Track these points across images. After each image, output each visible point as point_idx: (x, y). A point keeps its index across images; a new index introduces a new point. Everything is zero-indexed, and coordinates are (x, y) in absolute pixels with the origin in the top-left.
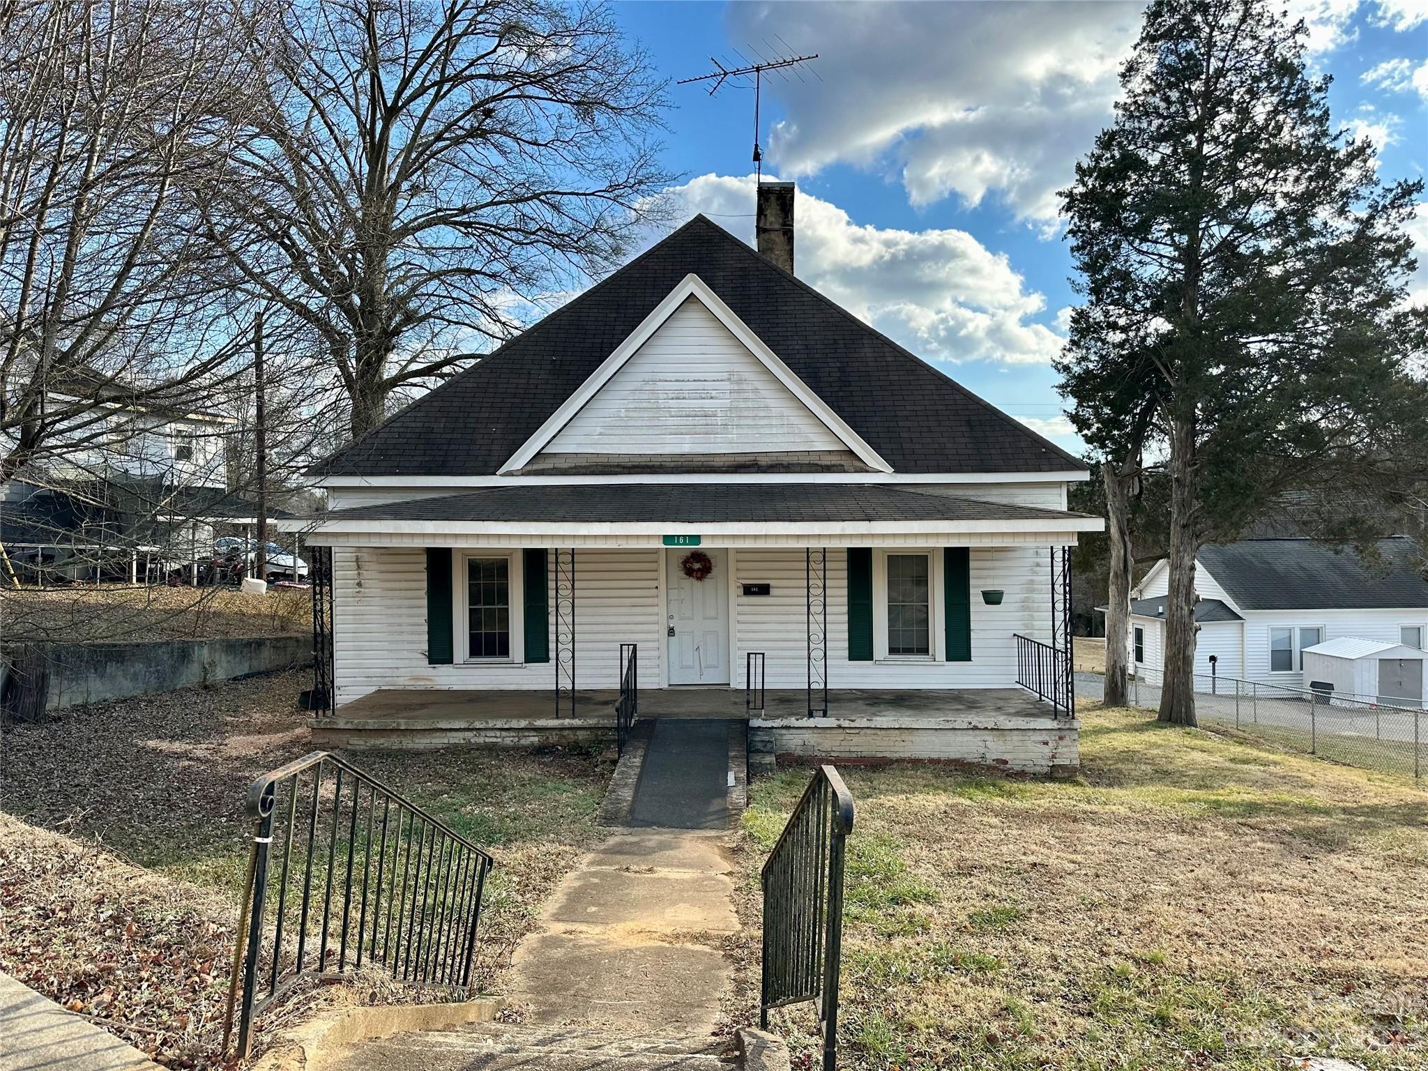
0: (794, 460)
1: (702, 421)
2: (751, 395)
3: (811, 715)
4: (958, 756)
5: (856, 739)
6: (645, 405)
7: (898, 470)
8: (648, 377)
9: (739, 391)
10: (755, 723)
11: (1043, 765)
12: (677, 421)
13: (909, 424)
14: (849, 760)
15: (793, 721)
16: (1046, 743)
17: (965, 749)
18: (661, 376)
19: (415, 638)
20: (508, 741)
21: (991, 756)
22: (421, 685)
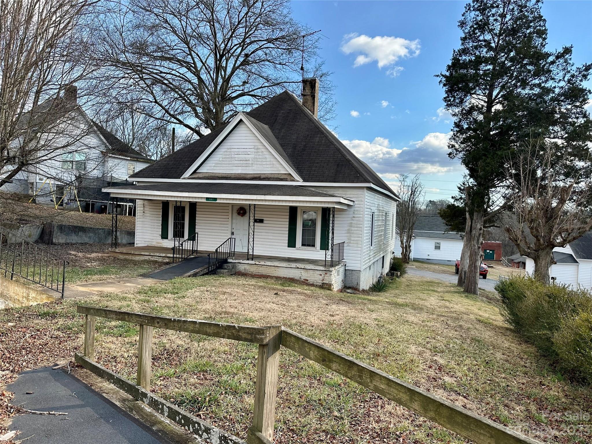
0: (272, 176)
1: (245, 162)
2: (261, 154)
3: (248, 259)
4: (292, 277)
5: (261, 269)
6: (228, 157)
7: (305, 181)
8: (229, 147)
9: (257, 152)
10: (230, 260)
11: (320, 283)
12: (237, 162)
13: (317, 165)
14: (258, 275)
15: (241, 261)
16: (321, 275)
17: (294, 275)
18: (233, 147)
19: (158, 230)
20: (160, 260)
21: (303, 278)
22: (159, 245)
